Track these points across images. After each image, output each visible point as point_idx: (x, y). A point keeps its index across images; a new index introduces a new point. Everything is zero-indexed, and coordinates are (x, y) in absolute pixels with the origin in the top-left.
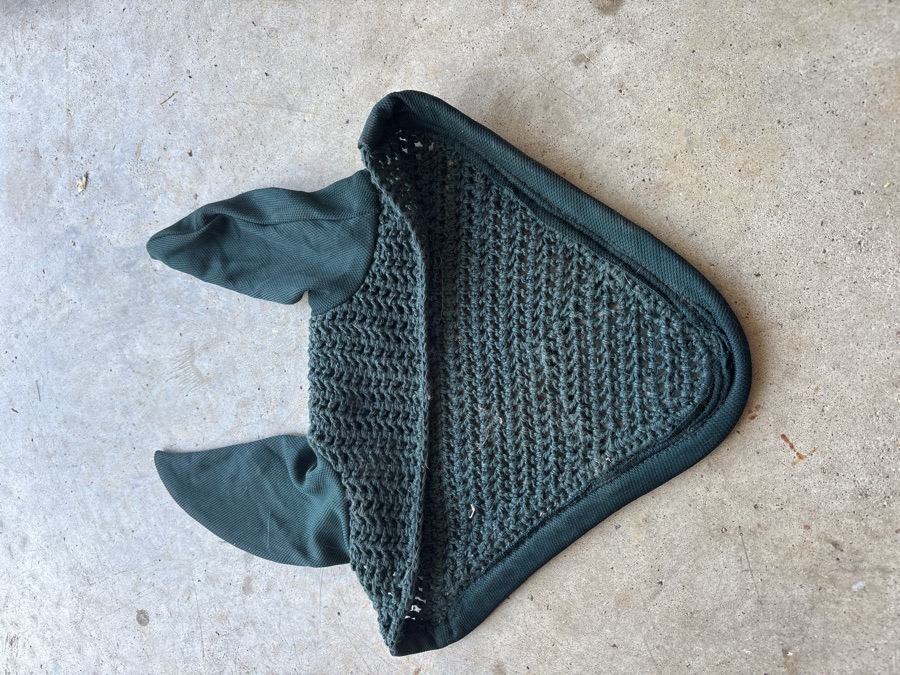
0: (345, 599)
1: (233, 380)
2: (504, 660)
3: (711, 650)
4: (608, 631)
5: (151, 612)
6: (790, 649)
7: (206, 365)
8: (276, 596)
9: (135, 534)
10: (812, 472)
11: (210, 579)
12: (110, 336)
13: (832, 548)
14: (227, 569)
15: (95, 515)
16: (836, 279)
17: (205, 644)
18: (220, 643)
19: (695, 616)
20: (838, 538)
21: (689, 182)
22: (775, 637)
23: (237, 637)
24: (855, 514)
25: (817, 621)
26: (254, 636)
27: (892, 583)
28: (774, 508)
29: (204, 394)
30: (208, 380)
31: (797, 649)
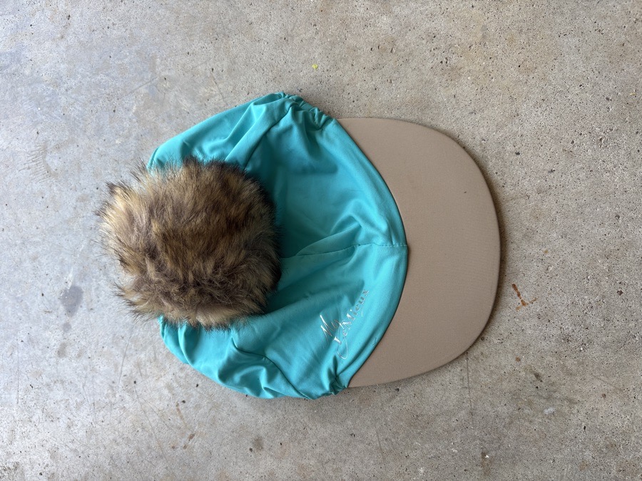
0: (142, 370)
1: (77, 178)
2: (263, 436)
3: (427, 446)
4: (350, 423)
6: (488, 453)
7: (55, 162)
8: (85, 362)
10: (530, 317)
11: (31, 341)
13: (534, 378)
14: (47, 334)
16: (578, 166)
17: (20, 393)
18: (32, 394)
19: (420, 418)
20: (540, 371)
21: (478, 69)
22: (478, 442)
23: (47, 391)
24: (557, 354)
25: (512, 434)
26: (61, 393)
27: (575, 411)
28: (496, 341)
29: (50, 186)
30: (55, 175)
31: (493, 453)
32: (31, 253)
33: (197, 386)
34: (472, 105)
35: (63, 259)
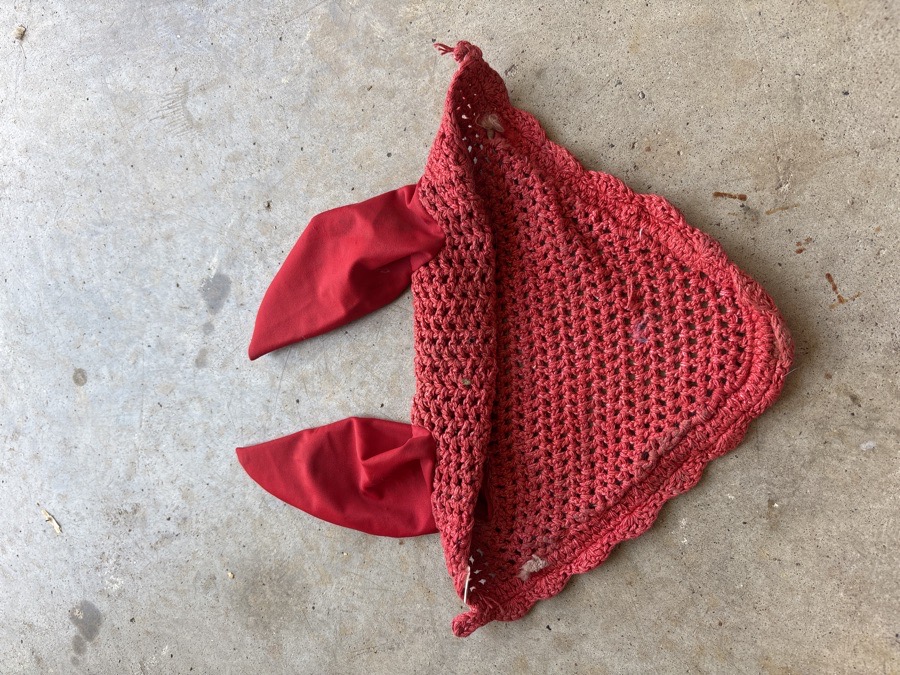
0: (308, 385)
1: (227, 130)
5: (90, 372)
6: (777, 500)
7: (199, 108)
8: (231, 374)
9: (85, 286)
10: (849, 318)
11: (161, 346)
12: (94, 60)
13: (849, 401)
14: (183, 337)
15: (45, 259)
17: (144, 414)
18: (161, 415)
20: (858, 392)
22: (764, 486)
23: (181, 412)
24: (884, 369)
25: (813, 475)
26: (199, 413)
29: (192, 142)
30: (199, 126)
31: (785, 501)
32: (163, 230)
33: (382, 405)
34: (785, 26)
35: (206, 238)
